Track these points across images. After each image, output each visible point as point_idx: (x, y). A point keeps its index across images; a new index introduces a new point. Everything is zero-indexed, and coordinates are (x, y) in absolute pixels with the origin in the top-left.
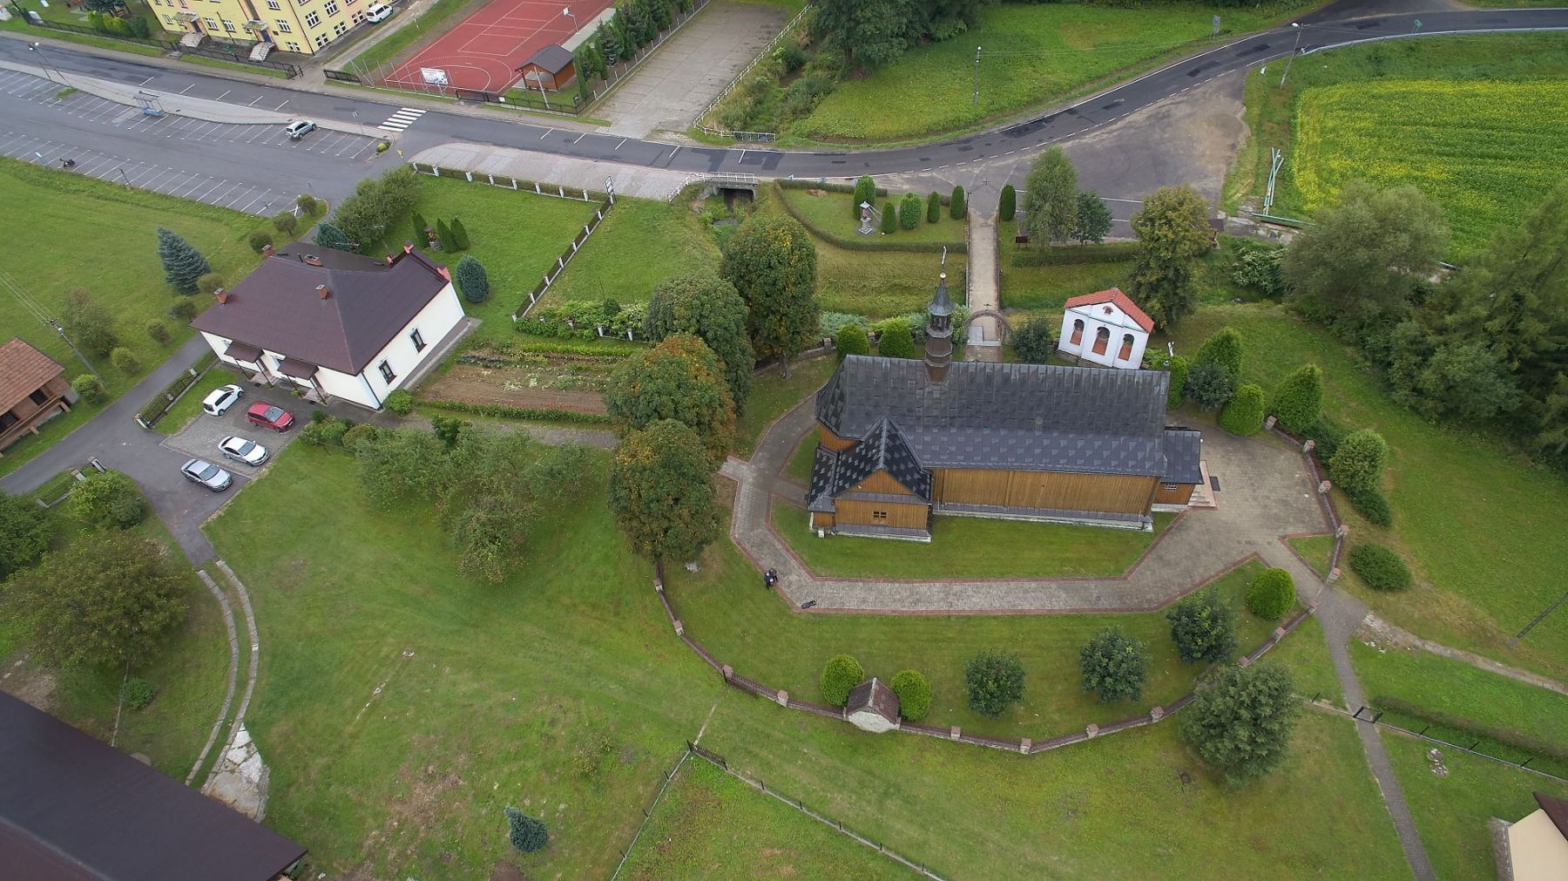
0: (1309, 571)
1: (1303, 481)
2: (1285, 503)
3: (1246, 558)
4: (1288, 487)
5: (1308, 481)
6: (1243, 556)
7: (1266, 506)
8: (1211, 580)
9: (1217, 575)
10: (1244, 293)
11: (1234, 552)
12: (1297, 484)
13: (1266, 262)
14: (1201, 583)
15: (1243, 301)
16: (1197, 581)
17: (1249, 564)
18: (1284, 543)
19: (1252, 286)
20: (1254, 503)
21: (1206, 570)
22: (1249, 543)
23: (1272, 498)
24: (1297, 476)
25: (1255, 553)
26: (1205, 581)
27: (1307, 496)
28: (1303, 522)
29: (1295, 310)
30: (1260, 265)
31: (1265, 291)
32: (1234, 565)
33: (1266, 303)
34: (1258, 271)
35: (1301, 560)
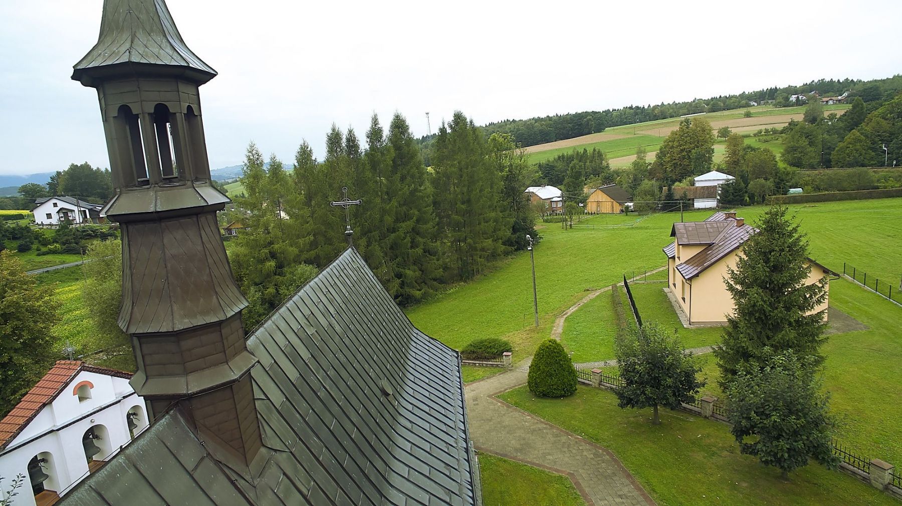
0: (501, 375)
3: (498, 401)
6: (496, 403)
8: (539, 418)
9: (529, 415)
11: (492, 407)
14: (546, 424)
16: (544, 426)
17: (505, 400)
21: (525, 422)
22: (475, 400)
25: (490, 396)
26: (542, 422)
32: (509, 407)
35: (489, 378)
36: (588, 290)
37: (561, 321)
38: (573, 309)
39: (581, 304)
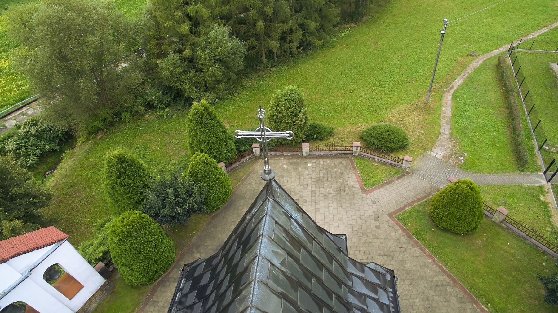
0: (400, 180)
1: (291, 163)
2: (319, 181)
3: (399, 225)
4: (300, 176)
5: (291, 161)
6: (397, 227)
7: (324, 196)
8: (441, 264)
9: (430, 256)
10: (45, 166)
11: (393, 234)
12: (296, 169)
13: (26, 136)
14: (449, 276)
15: (53, 169)
16: (447, 279)
17: (405, 223)
18: (370, 192)
19: (43, 157)
20: (322, 204)
21: (428, 267)
22: (377, 219)
23: (314, 189)
24: (285, 166)
25: (390, 215)
26: (444, 271)
27: (310, 165)
28: (342, 173)
29: (90, 134)
30: (26, 142)
31: (54, 151)
32: (410, 237)
33: (67, 154)
34: (31, 146)
35: (388, 183)
36: (471, 55)
37: (448, 98)
38: (458, 82)
39: (466, 76)
